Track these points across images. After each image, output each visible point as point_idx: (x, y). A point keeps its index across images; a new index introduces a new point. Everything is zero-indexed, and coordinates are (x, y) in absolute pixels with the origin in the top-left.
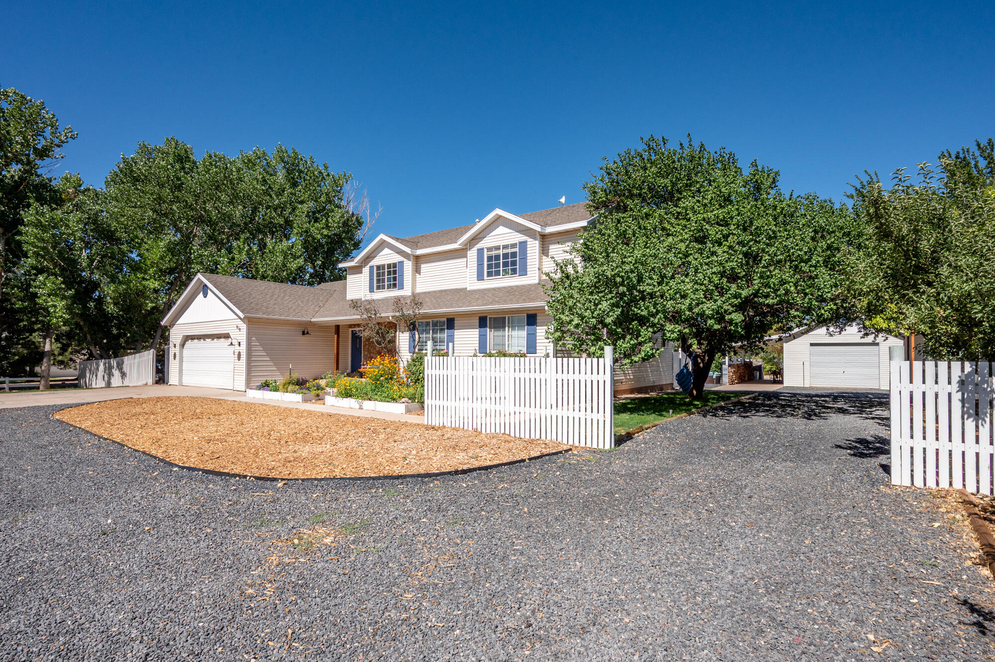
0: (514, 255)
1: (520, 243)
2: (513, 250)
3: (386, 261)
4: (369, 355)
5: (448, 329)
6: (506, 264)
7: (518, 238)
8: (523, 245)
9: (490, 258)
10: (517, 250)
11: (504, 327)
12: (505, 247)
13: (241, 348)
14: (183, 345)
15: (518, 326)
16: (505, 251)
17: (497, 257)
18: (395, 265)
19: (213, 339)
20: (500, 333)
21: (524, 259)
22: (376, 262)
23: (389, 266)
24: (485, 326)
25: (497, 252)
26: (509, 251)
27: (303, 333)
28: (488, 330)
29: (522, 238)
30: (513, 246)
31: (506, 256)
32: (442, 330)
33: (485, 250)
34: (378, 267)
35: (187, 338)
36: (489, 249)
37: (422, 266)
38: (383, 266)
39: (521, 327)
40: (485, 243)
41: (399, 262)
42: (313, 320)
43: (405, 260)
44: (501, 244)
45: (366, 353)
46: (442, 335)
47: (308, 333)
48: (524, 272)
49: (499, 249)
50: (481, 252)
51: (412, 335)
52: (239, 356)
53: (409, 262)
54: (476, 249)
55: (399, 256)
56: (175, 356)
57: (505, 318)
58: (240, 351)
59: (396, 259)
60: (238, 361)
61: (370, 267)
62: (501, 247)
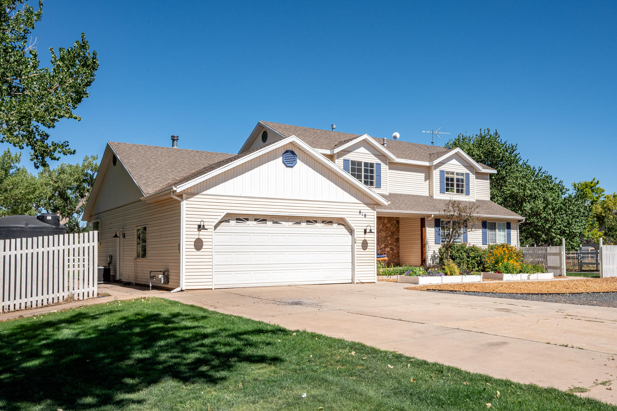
0: (462, 180)
1: (466, 174)
2: (462, 177)
3: (364, 160)
6: (457, 186)
7: (465, 170)
8: (468, 175)
9: (447, 179)
10: (464, 177)
11: (495, 229)
12: (458, 174)
14: (216, 227)
15: (502, 229)
16: (458, 177)
17: (452, 180)
18: (372, 165)
20: (494, 233)
21: (468, 185)
22: (351, 157)
23: (366, 164)
24: (486, 228)
25: (452, 176)
26: (460, 177)
29: (467, 171)
30: (462, 174)
31: (458, 180)
33: (445, 173)
34: (353, 163)
35: (227, 218)
36: (447, 173)
38: (359, 164)
39: (504, 230)
40: (445, 168)
41: (377, 164)
43: (382, 163)
44: (456, 171)
46: (459, 232)
48: (468, 193)
49: (453, 174)
50: (442, 172)
51: (438, 230)
52: (365, 245)
53: (386, 166)
54: (439, 170)
55: (376, 158)
56: (198, 244)
57: (495, 223)
58: (366, 239)
59: (373, 159)
60: (362, 250)
61: (345, 160)
62: (455, 174)
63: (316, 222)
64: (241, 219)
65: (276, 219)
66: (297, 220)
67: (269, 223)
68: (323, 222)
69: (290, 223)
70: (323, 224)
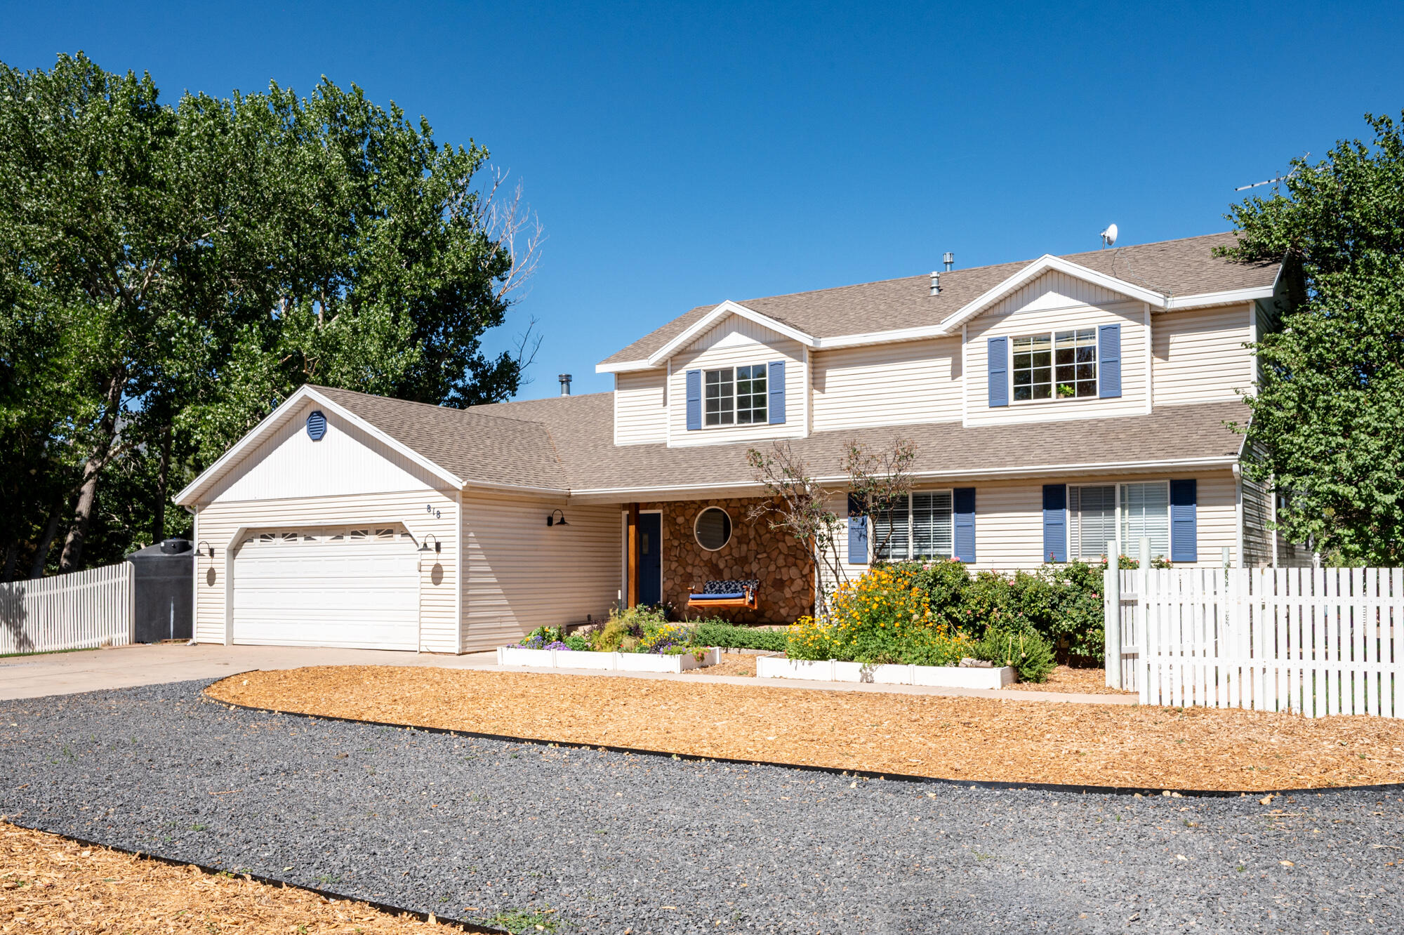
0: (1086, 354)
1: (1103, 329)
2: (1085, 344)
3: (735, 362)
4: (681, 571)
5: (958, 511)
6: (1063, 374)
7: (1097, 318)
8: (1111, 333)
9: (1021, 361)
10: (1095, 343)
11: (1113, 508)
12: (1060, 337)
13: (441, 556)
14: (234, 551)
15: (1147, 506)
16: (1065, 345)
17: (1044, 358)
18: (760, 370)
19: (339, 537)
20: (1102, 519)
21: (1113, 362)
22: (706, 362)
23: (743, 372)
24: (1061, 506)
25: (1041, 347)
26: (1075, 345)
27: (550, 522)
28: (1068, 513)
29: (1110, 318)
30: (1085, 334)
31: (1065, 356)
32: (942, 515)
33: (1010, 342)
34: (711, 375)
35: (248, 535)
36: (1017, 341)
37: (829, 373)
38: (727, 373)
39: (1154, 505)
40: (1007, 328)
41: (772, 365)
42: (574, 492)
43: (788, 359)
44: (1054, 329)
45: (674, 565)
46: (942, 525)
47: (562, 522)
48: (1114, 390)
49: (1049, 340)
50: (997, 346)
51: (857, 525)
52: (437, 574)
53: (800, 364)
54: (986, 338)
55: (774, 351)
56: (211, 577)
57: (1113, 488)
58: (439, 562)
59: (764, 355)
60: (432, 586)
61: (690, 373)
62: (1053, 337)
63: (366, 533)
64: (267, 534)
65: (310, 532)
66: (337, 531)
67: (301, 540)
68: (377, 532)
69: (328, 538)
70: (376, 537)
